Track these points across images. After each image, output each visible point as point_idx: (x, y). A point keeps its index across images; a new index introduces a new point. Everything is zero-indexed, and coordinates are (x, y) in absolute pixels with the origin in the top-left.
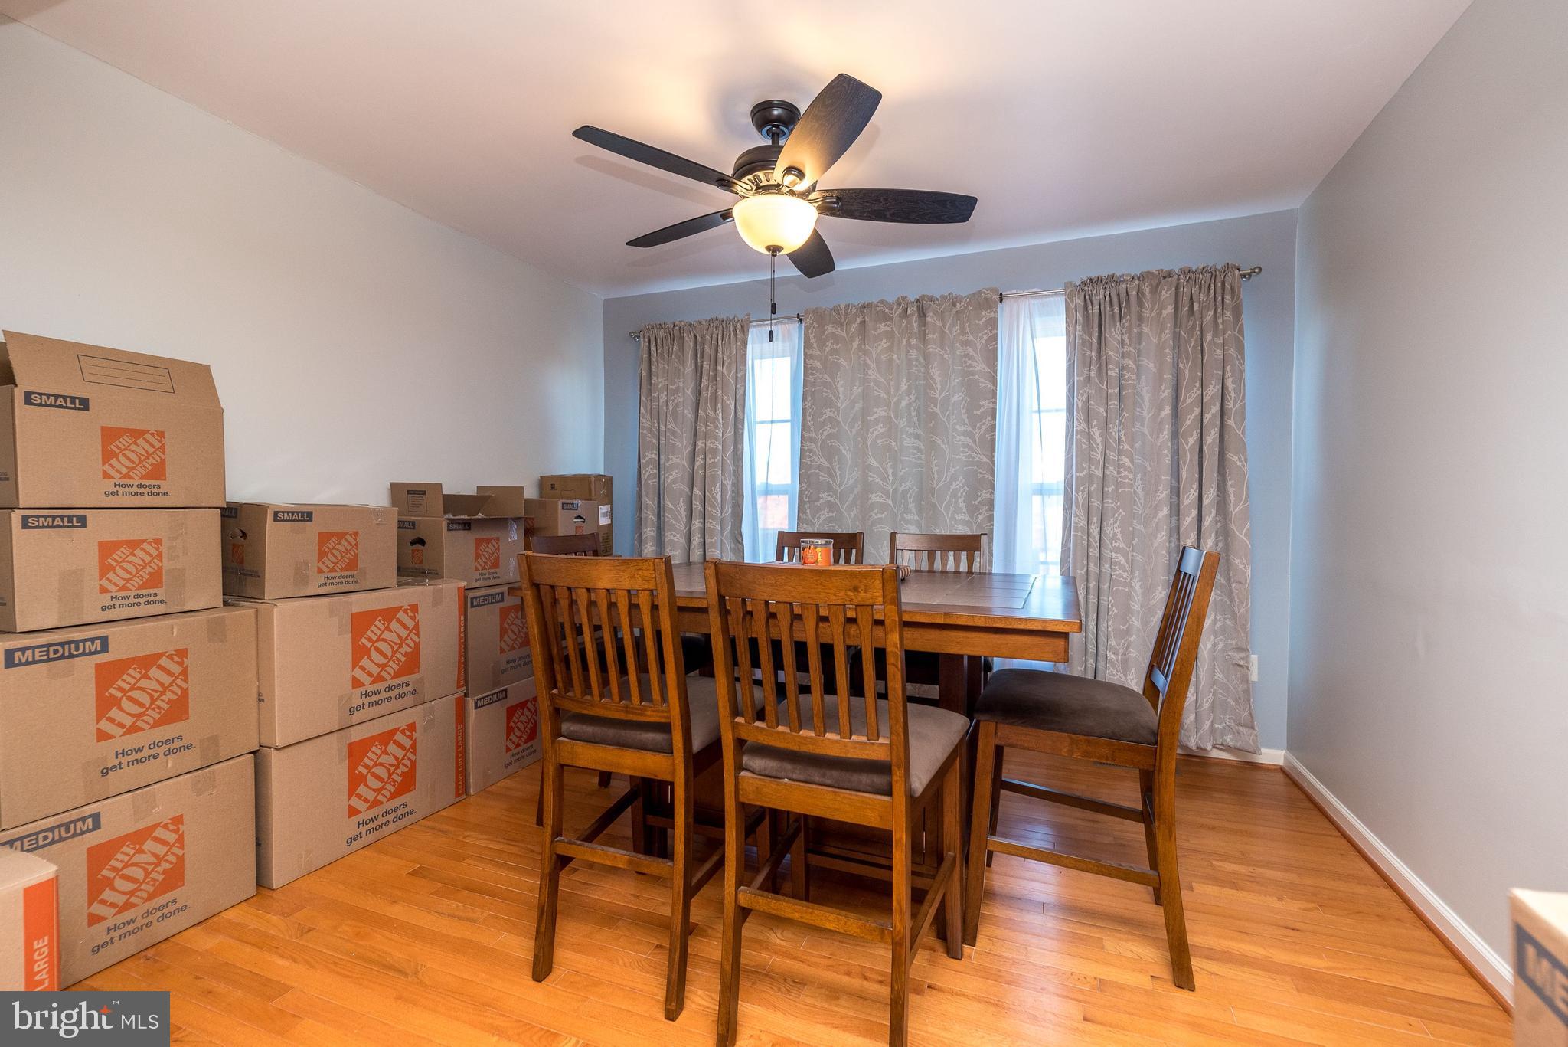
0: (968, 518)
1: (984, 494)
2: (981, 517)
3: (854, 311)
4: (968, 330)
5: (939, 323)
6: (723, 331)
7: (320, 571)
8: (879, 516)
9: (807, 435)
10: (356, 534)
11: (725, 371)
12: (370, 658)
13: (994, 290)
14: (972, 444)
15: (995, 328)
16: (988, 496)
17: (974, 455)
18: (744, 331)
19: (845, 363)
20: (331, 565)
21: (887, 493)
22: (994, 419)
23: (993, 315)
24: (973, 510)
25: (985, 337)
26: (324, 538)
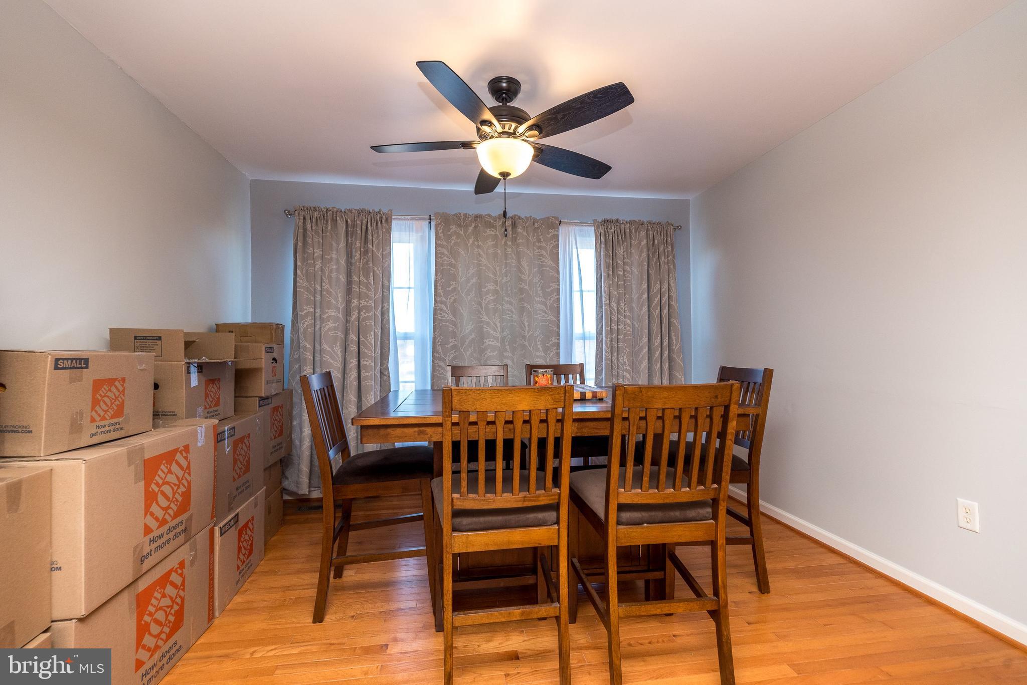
0: (543, 354)
1: (553, 340)
2: (552, 354)
3: (470, 219)
4: (542, 240)
5: (525, 234)
6: (371, 220)
7: (93, 420)
8: (492, 354)
9: (438, 299)
10: (123, 380)
11: (374, 249)
12: (157, 503)
13: (556, 218)
14: (545, 309)
15: (558, 240)
16: (556, 341)
17: (546, 316)
18: (388, 220)
19: (463, 252)
20: (102, 413)
22: (558, 294)
23: (556, 233)
24: (546, 350)
25: (552, 245)
26: (98, 385)
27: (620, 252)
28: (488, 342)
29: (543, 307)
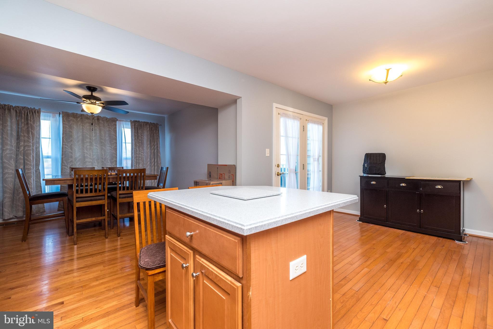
0: (110, 164)
1: (115, 159)
2: (114, 164)
3: (79, 115)
4: (110, 125)
5: (103, 122)
6: (30, 112)
8: (89, 164)
9: (64, 144)
11: (32, 123)
13: (116, 119)
14: (111, 149)
15: (116, 126)
16: (116, 160)
17: (112, 151)
18: (39, 112)
19: (75, 127)
21: (91, 158)
22: (116, 144)
23: (115, 123)
24: (112, 163)
25: (114, 127)
27: (140, 131)
28: (87, 160)
29: (109, 148)
